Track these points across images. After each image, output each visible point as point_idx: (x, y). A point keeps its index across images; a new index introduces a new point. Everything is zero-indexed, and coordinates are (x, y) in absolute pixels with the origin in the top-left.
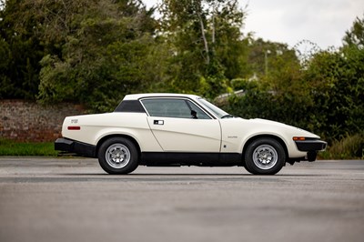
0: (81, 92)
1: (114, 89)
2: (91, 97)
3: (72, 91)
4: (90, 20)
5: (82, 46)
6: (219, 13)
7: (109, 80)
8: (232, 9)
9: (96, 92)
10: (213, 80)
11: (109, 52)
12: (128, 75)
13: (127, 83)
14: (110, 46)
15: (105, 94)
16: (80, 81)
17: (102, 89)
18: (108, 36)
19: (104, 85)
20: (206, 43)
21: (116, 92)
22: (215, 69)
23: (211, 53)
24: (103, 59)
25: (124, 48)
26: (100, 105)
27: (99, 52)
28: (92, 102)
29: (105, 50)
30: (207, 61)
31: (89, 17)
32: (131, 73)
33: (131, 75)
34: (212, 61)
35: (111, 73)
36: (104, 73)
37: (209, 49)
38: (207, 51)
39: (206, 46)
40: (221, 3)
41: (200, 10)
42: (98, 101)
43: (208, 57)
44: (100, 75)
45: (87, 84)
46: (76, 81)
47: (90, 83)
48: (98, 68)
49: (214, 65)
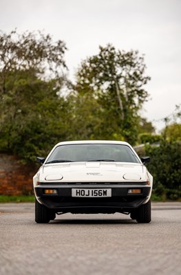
0: (14, 144)
1: (43, 141)
2: (23, 149)
3: (6, 143)
4: (21, 80)
5: (15, 104)
6: (130, 76)
7: (39, 133)
8: (141, 73)
9: (28, 144)
10: (128, 133)
11: (39, 109)
12: (56, 128)
13: (56, 136)
14: (39, 103)
15: (36, 145)
16: (14, 134)
17: (33, 142)
18: (37, 94)
19: (36, 138)
20: (121, 102)
21: (46, 143)
22: (129, 124)
23: (125, 111)
24: (34, 115)
25: (52, 105)
26: (31, 155)
27: (30, 108)
28: (25, 152)
29: (35, 107)
30: (122, 118)
31: (21, 78)
32: (59, 127)
33: (59, 129)
34: (126, 117)
35: (41, 127)
36: (35, 128)
37: (124, 106)
38: (122, 108)
39: (121, 105)
40: (132, 68)
41: (115, 74)
42: (30, 151)
43: (123, 114)
44: (32, 129)
45: (20, 137)
46: (10, 135)
47: (23, 137)
48: (29, 123)
49: (128, 121)
